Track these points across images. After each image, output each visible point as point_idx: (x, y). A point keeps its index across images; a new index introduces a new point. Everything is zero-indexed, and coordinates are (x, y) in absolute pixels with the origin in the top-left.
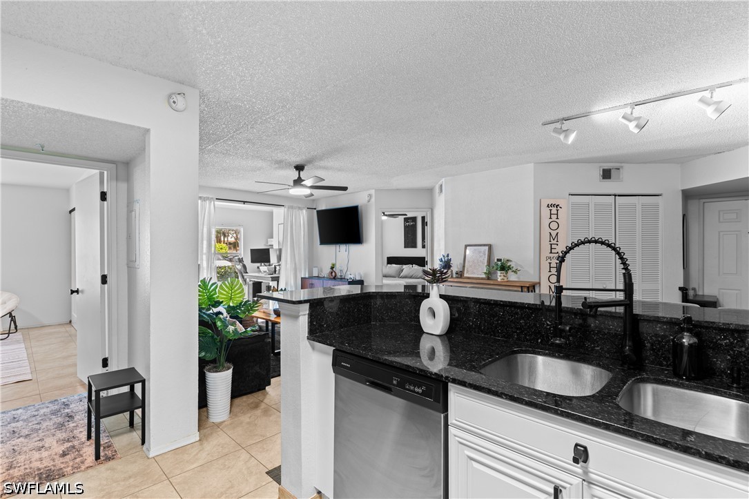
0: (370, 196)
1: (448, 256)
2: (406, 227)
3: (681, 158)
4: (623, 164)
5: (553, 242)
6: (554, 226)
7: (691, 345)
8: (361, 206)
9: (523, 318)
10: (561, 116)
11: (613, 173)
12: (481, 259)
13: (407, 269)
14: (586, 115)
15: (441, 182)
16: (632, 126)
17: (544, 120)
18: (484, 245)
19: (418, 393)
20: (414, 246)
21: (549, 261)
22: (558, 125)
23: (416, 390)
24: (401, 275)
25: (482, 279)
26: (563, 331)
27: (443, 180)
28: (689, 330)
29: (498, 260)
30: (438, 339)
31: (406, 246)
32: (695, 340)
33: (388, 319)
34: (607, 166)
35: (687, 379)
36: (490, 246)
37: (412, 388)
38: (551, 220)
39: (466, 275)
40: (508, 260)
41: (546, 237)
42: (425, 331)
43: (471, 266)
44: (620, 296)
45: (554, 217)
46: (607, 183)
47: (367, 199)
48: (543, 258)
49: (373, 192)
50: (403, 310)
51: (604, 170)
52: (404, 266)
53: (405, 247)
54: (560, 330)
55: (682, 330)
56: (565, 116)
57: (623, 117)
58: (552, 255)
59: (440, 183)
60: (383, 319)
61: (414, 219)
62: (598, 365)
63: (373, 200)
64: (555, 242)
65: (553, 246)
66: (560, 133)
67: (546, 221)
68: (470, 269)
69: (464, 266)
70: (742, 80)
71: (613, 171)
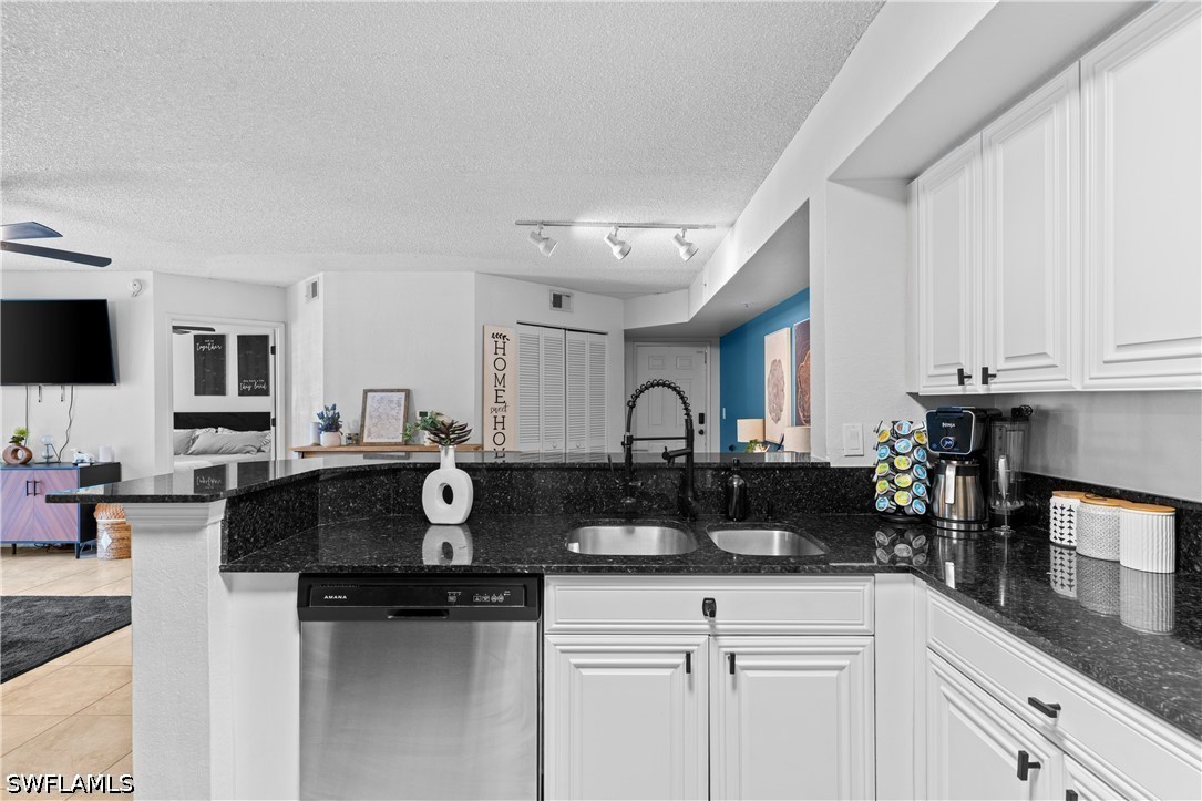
0: (140, 284)
1: (334, 408)
2: (198, 354)
3: (626, 293)
4: (573, 292)
5: (499, 387)
6: (500, 364)
7: (740, 487)
8: (114, 303)
9: (572, 483)
10: (541, 219)
11: (564, 300)
12: (394, 413)
13: (204, 436)
14: (568, 224)
15: (316, 276)
16: (616, 250)
17: (519, 218)
18: (398, 391)
19: (497, 603)
20: (220, 390)
21: (494, 414)
22: (536, 229)
23: (494, 599)
24: (192, 449)
25: (396, 444)
26: (635, 488)
27: (321, 274)
28: (738, 473)
29: (423, 414)
30: (459, 531)
31: (200, 390)
32: (742, 481)
33: (349, 515)
34: (559, 290)
35: (738, 520)
36: (408, 393)
37: (486, 598)
38: (497, 356)
39: (366, 440)
40: (438, 414)
41: (490, 380)
42: (432, 521)
43: (375, 425)
44: (682, 445)
45: (500, 352)
46: (557, 312)
47: (131, 289)
48: (487, 411)
49: (148, 276)
50: (375, 496)
51: (554, 295)
52: (199, 432)
53: (196, 394)
54: (632, 487)
55: (734, 473)
56: (546, 219)
57: (609, 238)
58: (498, 406)
59: (311, 279)
60: (339, 515)
61: (221, 339)
62: (662, 524)
63: (149, 292)
64: (500, 387)
65: (500, 393)
66: (539, 241)
67: (490, 358)
68: (373, 430)
69: (363, 426)
70: (706, 226)
71: (563, 297)
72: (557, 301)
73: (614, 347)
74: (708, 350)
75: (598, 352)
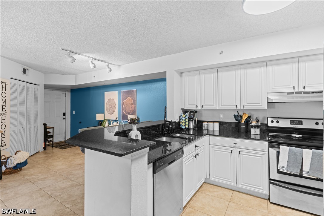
4: (29, 68)
5: (3, 104)
6: (4, 95)
14: (78, 54)
21: (1, 116)
22: (68, 52)
37: (179, 154)
38: (2, 91)
45: (4, 89)
46: (24, 75)
51: (24, 69)
58: (3, 112)
65: (3, 107)
66: (70, 57)
70: (113, 64)
71: (26, 70)
72: (24, 71)
73: (41, 89)
74: (67, 93)
75: (36, 90)
